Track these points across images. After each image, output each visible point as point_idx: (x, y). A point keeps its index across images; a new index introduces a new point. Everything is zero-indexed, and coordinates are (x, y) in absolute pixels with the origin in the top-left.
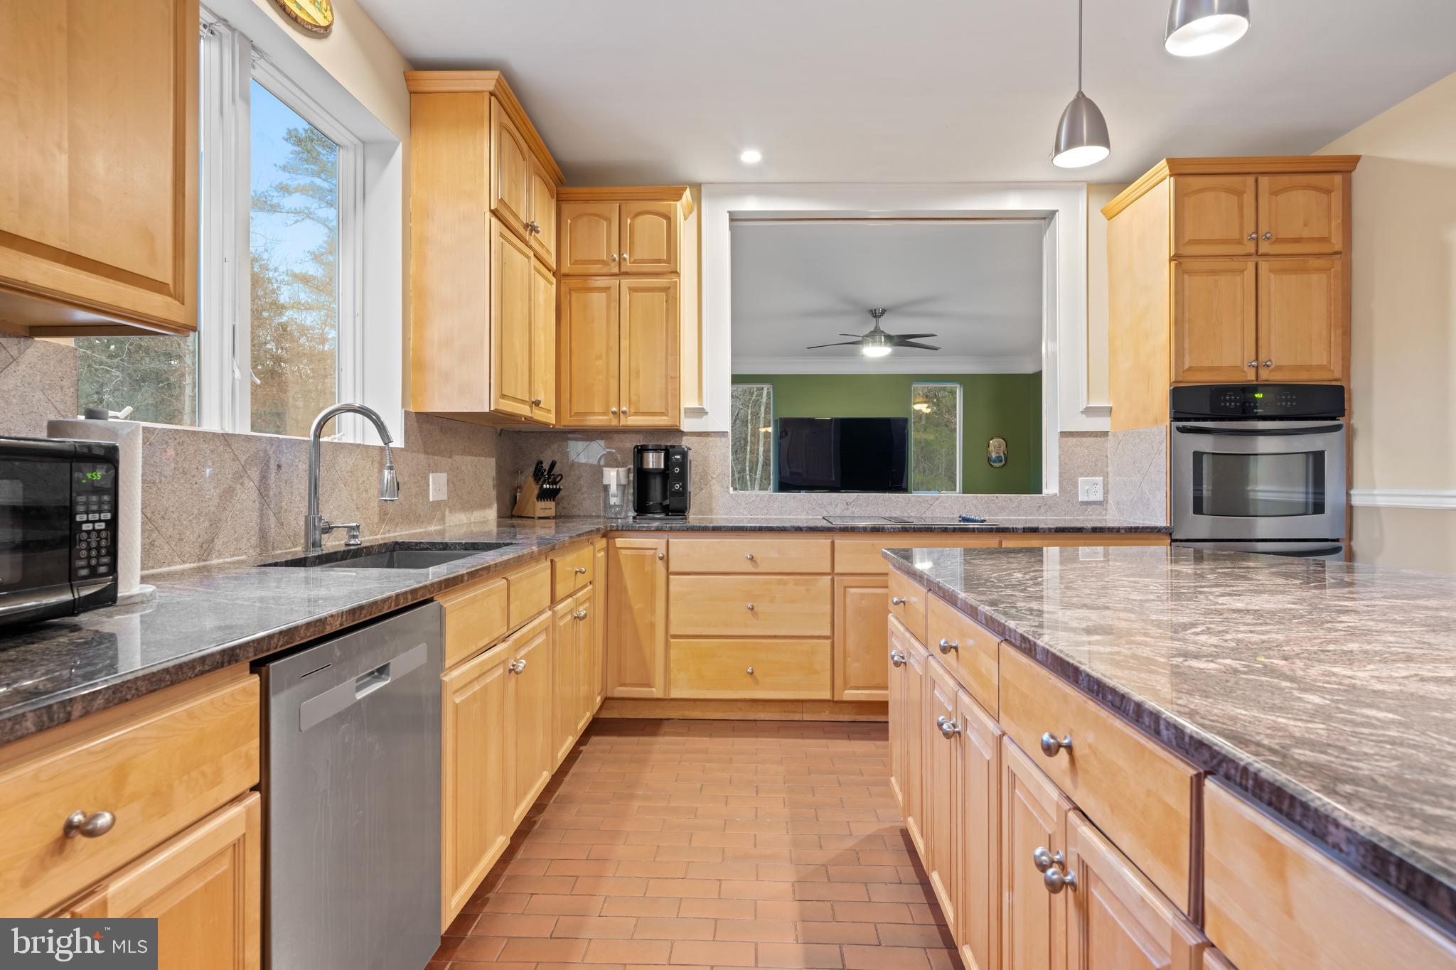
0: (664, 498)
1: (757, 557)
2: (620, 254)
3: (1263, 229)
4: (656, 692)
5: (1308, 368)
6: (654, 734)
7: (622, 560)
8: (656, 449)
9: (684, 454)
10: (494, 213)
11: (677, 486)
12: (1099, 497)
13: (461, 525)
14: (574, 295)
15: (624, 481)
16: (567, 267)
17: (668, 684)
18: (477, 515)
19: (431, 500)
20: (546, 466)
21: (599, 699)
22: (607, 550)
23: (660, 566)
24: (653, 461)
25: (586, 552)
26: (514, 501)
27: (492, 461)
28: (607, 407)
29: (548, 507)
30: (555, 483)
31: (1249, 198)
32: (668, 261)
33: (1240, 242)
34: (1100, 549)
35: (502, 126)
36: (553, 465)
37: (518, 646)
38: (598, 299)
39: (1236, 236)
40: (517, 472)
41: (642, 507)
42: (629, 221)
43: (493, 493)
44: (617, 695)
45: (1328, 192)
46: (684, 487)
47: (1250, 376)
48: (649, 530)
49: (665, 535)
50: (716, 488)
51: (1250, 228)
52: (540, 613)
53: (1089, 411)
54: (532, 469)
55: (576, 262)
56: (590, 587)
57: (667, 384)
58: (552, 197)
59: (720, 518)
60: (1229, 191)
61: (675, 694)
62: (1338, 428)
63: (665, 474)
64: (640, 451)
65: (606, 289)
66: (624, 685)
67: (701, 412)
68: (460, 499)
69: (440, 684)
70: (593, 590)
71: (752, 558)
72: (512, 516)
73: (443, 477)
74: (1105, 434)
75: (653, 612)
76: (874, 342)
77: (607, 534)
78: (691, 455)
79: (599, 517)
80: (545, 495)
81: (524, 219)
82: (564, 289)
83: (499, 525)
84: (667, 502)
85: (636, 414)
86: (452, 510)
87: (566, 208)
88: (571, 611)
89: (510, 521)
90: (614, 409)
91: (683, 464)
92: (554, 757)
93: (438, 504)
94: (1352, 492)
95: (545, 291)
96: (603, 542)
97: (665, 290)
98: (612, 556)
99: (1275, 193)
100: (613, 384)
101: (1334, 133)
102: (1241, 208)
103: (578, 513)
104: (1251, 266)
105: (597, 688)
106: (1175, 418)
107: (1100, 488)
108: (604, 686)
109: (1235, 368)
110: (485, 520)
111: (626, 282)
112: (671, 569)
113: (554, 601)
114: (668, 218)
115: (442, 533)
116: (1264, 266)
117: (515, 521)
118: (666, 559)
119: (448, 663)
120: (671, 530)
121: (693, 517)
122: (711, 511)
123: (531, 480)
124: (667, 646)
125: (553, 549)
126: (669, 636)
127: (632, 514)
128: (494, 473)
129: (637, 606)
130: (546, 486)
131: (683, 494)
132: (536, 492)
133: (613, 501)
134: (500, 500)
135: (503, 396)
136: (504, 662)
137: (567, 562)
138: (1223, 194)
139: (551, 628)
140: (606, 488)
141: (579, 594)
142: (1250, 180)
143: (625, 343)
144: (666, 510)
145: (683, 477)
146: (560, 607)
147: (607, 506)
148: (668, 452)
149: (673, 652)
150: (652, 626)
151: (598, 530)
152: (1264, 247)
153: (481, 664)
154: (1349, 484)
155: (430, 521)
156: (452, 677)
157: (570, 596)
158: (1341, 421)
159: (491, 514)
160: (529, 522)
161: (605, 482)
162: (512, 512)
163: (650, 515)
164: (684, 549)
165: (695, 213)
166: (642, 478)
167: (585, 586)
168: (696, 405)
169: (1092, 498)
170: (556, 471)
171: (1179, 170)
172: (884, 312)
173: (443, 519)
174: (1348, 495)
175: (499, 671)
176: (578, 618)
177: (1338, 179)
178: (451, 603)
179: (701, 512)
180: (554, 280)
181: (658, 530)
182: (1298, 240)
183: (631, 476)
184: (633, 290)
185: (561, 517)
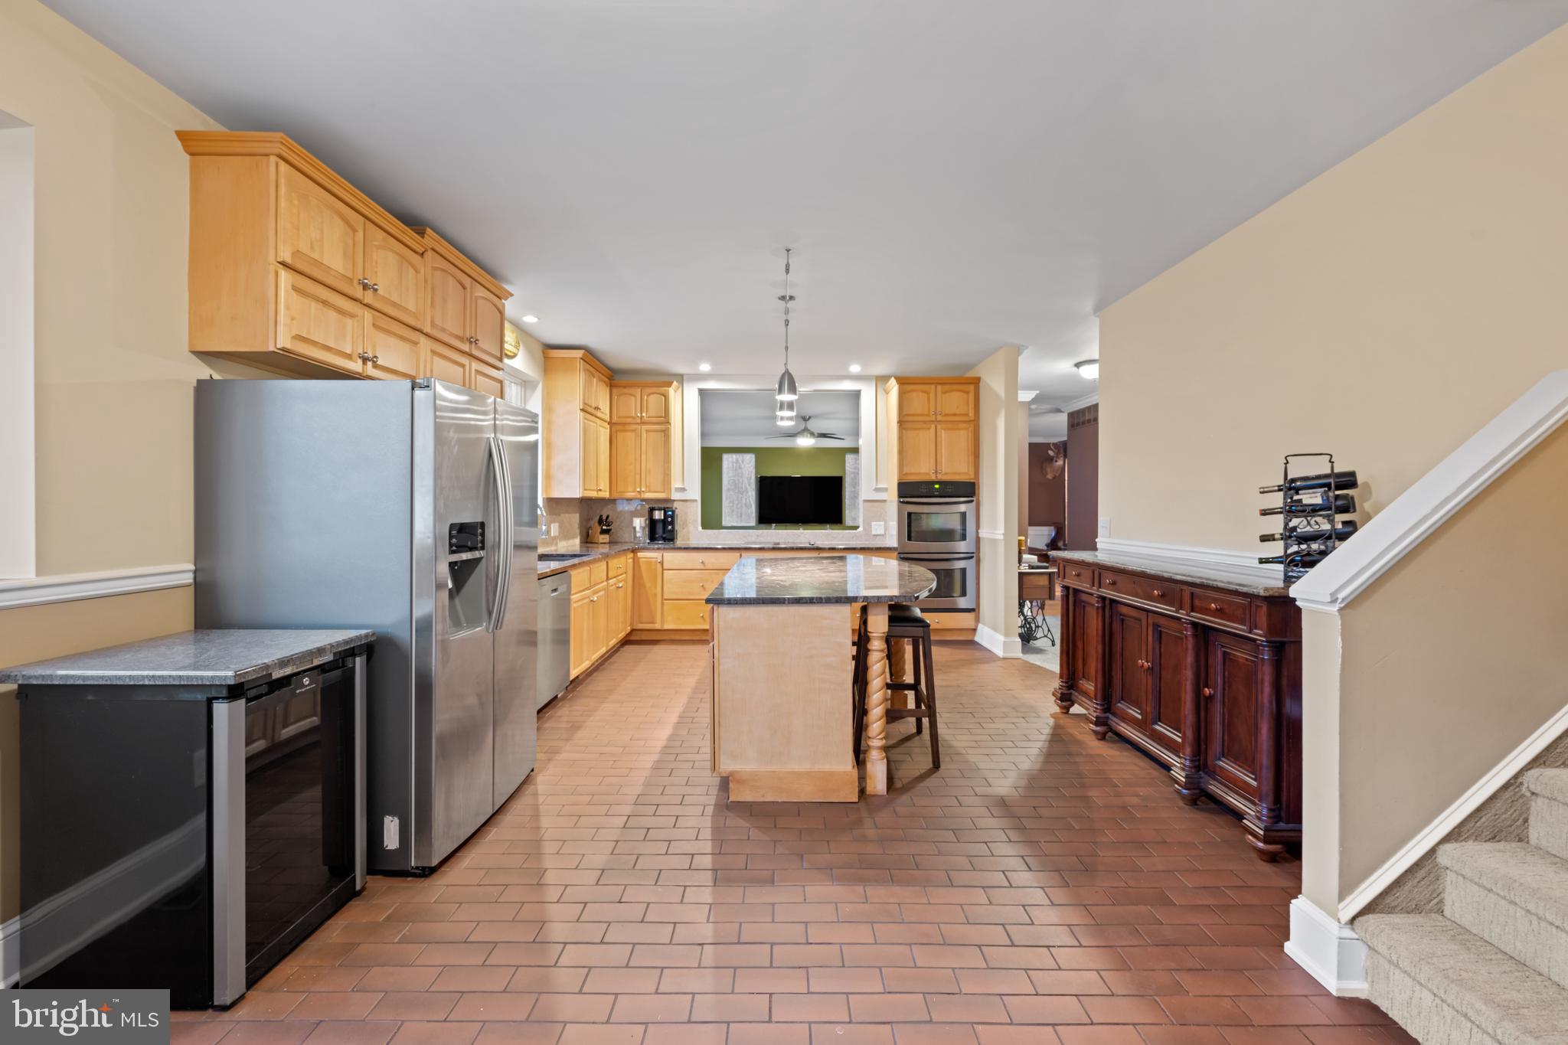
0: (664, 533)
1: (706, 562)
2: (641, 414)
3: (939, 409)
4: (657, 626)
5: (959, 474)
6: (656, 644)
7: (641, 564)
8: (660, 509)
9: (673, 512)
10: (582, 410)
11: (670, 527)
12: (882, 532)
13: (564, 547)
14: (618, 433)
15: (643, 525)
16: (615, 419)
17: (662, 623)
18: (571, 542)
19: (552, 535)
20: (604, 518)
21: (629, 628)
22: (634, 559)
23: (659, 566)
24: (658, 515)
25: (623, 559)
26: (588, 535)
27: (578, 515)
28: (635, 489)
29: (605, 538)
30: (609, 526)
31: (932, 395)
32: (665, 417)
33: (928, 415)
34: (883, 559)
35: (586, 370)
36: (608, 517)
37: (595, 593)
38: (630, 436)
39: (926, 412)
40: (589, 520)
41: (653, 537)
42: (646, 397)
43: (578, 531)
44: (638, 628)
45: (967, 393)
46: (673, 528)
47: (933, 478)
48: (653, 549)
49: (662, 552)
50: (691, 528)
51: (932, 409)
52: (603, 582)
53: (877, 490)
54: (598, 517)
55: (619, 417)
56: (624, 575)
57: (664, 477)
58: (607, 386)
59: (693, 543)
60: (924, 392)
61: (667, 627)
62: (972, 501)
63: (664, 522)
64: (652, 510)
65: (635, 431)
66: (642, 623)
67: (683, 490)
68: (565, 535)
69: (569, 599)
70: (626, 576)
71: (702, 562)
72: (587, 543)
73: (557, 525)
74: (885, 501)
75: (656, 588)
76: (803, 436)
77: (634, 551)
78: (677, 512)
79: (631, 542)
80: (603, 532)
81: (594, 406)
82: (614, 430)
83: (581, 547)
84: (664, 536)
85: (649, 492)
86: (561, 540)
87: (615, 390)
88: (615, 584)
89: (585, 545)
90: (638, 490)
91: (672, 517)
92: (608, 643)
93: (555, 538)
94: (979, 531)
95: (604, 433)
96: (631, 555)
97: (664, 431)
98: (636, 561)
99: (944, 393)
100: (638, 477)
101: (971, 367)
102: (929, 399)
103: (620, 540)
104: (933, 427)
105: (628, 623)
106: (900, 496)
107: (883, 527)
108: (631, 624)
109: (926, 474)
110: (574, 544)
111: (645, 427)
112: (665, 567)
113: (608, 579)
114: (665, 396)
115: (556, 550)
116: (939, 427)
117: (589, 545)
118: (662, 563)
119: (572, 592)
120: (664, 549)
121: (679, 542)
122: (688, 539)
123: (597, 524)
124: (663, 604)
125: (608, 556)
126: (663, 599)
127: (648, 541)
128: (578, 521)
129: (648, 585)
130: (604, 527)
131: (673, 531)
132: (599, 530)
133: (638, 535)
134: (581, 534)
135: (585, 490)
136: (589, 597)
137: (615, 563)
138: (920, 394)
139: (606, 589)
140: (635, 528)
141: (620, 577)
142: (933, 387)
143: (644, 457)
144: (664, 539)
145: (672, 523)
146: (610, 581)
147: (635, 536)
148: (665, 511)
149: (665, 607)
150: (655, 595)
151: (628, 549)
152: (939, 418)
153: (582, 596)
154: (978, 527)
155: (551, 545)
156: (574, 597)
157: (615, 577)
158: (974, 499)
159: (577, 541)
160: (596, 545)
161: (634, 525)
162: (587, 540)
163: (657, 542)
164: (671, 558)
165: (680, 389)
166: (652, 524)
167: (622, 574)
168: (681, 486)
169: (879, 533)
170: (610, 519)
171: (902, 381)
172: (810, 418)
173: (556, 544)
174: (977, 533)
175: (587, 600)
176: (619, 587)
177: (972, 387)
178: (573, 573)
179: (683, 540)
180: (608, 426)
181: (658, 549)
182: (954, 415)
183: (647, 522)
184: (647, 431)
185: (611, 543)
